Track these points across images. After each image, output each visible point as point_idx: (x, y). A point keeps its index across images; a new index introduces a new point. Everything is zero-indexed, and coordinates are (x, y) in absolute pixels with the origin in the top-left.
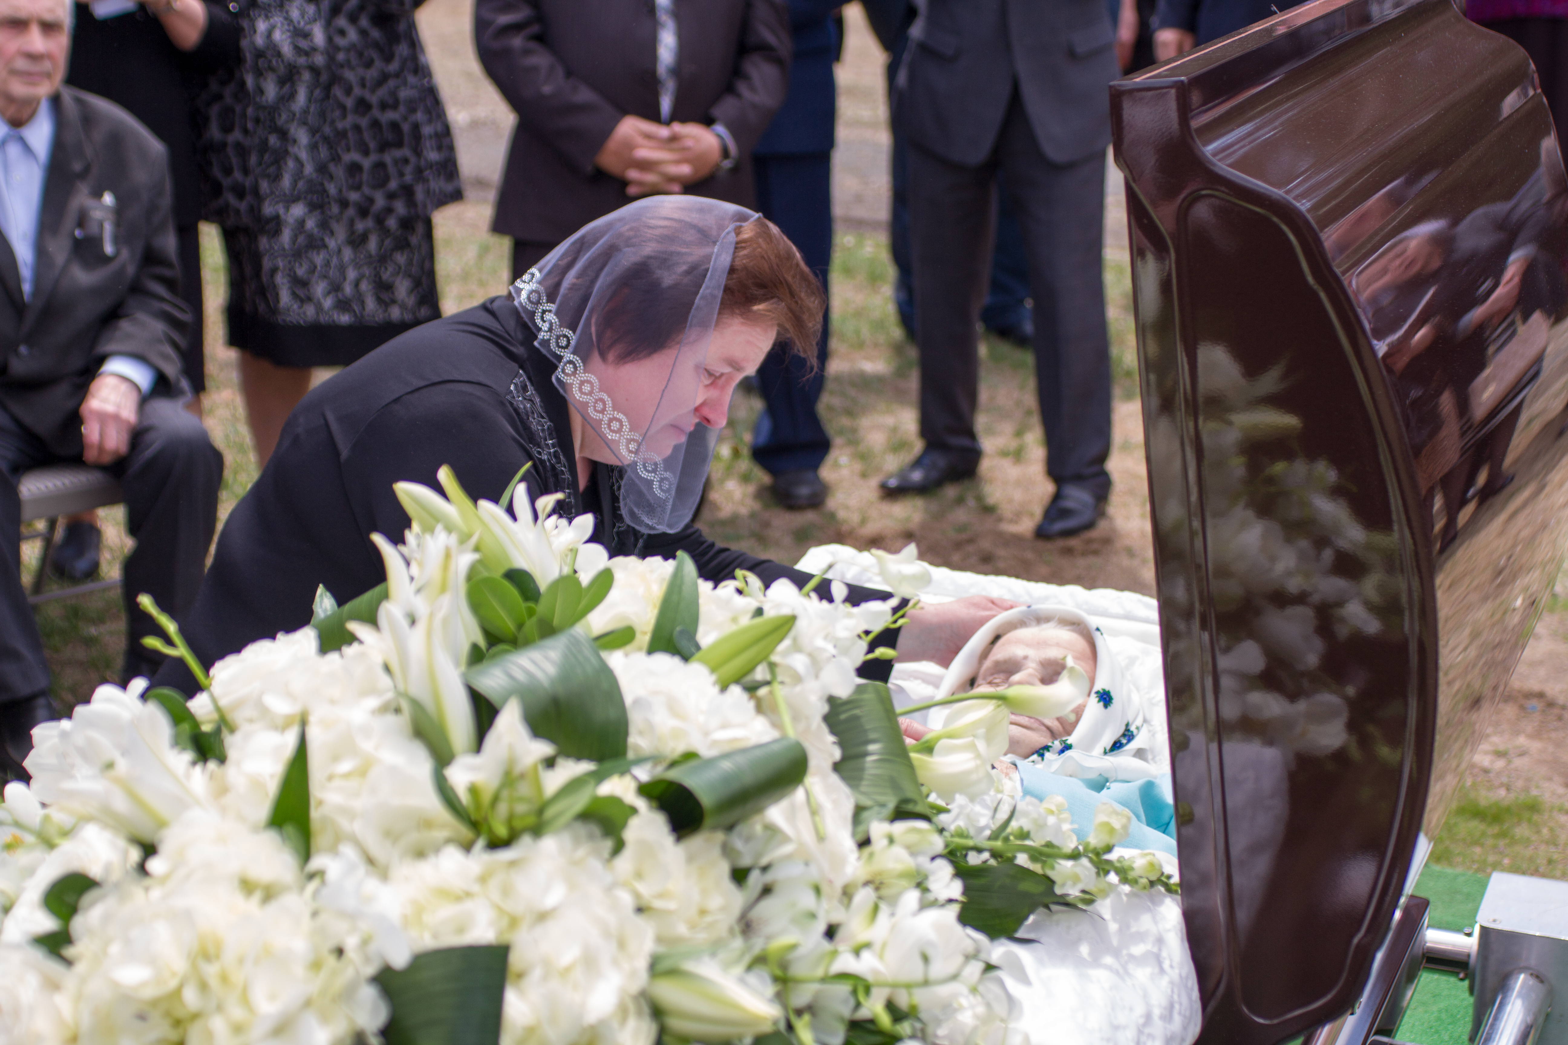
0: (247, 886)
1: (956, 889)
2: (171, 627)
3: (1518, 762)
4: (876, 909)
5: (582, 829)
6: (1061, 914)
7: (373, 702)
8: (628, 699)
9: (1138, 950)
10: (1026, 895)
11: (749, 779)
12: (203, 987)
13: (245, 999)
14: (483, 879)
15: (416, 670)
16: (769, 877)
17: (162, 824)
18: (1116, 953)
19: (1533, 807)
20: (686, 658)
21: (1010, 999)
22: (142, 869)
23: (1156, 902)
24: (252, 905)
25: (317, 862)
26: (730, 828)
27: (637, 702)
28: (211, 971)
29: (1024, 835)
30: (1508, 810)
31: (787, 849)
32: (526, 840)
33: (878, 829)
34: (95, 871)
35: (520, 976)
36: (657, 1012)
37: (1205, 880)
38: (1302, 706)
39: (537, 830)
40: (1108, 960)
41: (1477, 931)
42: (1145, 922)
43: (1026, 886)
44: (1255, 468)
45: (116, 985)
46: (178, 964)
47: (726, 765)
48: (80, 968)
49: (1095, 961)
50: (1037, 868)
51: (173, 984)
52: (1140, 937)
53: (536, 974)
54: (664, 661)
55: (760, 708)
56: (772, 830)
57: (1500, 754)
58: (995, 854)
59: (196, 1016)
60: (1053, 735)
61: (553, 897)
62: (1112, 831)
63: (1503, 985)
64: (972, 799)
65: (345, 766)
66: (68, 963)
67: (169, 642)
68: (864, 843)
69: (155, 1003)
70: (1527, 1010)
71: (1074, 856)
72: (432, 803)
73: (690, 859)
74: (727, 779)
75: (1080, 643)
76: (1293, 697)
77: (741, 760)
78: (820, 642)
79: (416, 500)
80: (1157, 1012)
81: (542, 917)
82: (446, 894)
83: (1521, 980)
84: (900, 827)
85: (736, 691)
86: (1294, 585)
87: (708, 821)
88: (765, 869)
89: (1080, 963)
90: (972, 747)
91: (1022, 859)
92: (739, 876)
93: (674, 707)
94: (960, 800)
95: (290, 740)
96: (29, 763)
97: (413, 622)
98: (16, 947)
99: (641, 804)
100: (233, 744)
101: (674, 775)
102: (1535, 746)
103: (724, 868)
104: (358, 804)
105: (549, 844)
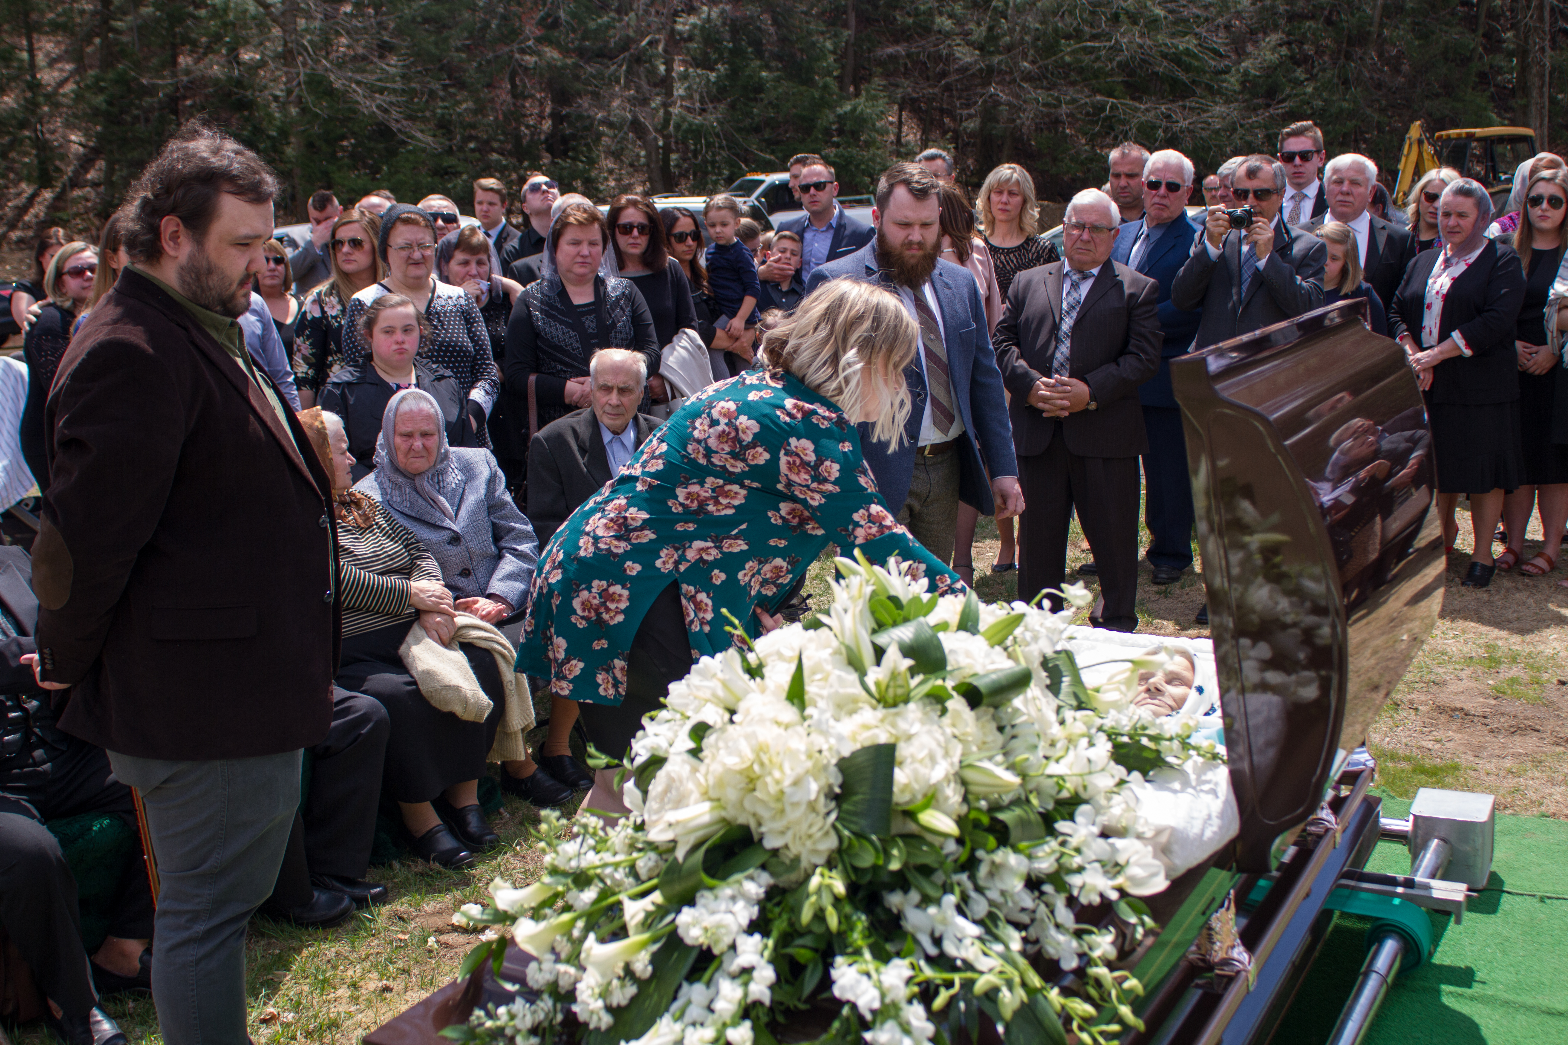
0: (778, 723)
1: (1109, 746)
2: (736, 622)
3: (1448, 745)
4: (1068, 749)
5: (927, 701)
6: (1167, 772)
7: (830, 651)
8: (946, 651)
9: (1206, 787)
10: (1147, 760)
11: (1004, 682)
12: (762, 764)
13: (781, 768)
14: (882, 721)
15: (848, 633)
16: (1015, 731)
17: (739, 700)
18: (1194, 788)
19: (1456, 768)
20: (974, 634)
21: (1137, 799)
22: (732, 721)
23: (1216, 767)
24: (781, 731)
25: (809, 711)
26: (996, 707)
27: (951, 651)
28: (765, 759)
29: (1144, 728)
30: (1441, 769)
31: (1023, 718)
32: (902, 706)
33: (1069, 714)
34: (711, 723)
35: (901, 763)
36: (964, 783)
37: (1241, 758)
38: (1293, 677)
39: (906, 701)
40: (1190, 790)
41: (1411, 818)
42: (1209, 776)
43: (1146, 754)
44: (1266, 559)
45: (724, 765)
46: (749, 755)
47: (994, 677)
48: (707, 761)
49: (1182, 791)
50: (1151, 745)
51: (748, 764)
52: (1208, 782)
53: (909, 760)
54: (963, 634)
55: (1010, 656)
56: (1016, 711)
57: (1438, 741)
58: (1131, 738)
59: (758, 778)
60: (1172, 709)
61: (916, 728)
62: (1189, 727)
63: (1424, 846)
64: (1119, 712)
65: (818, 676)
66: (701, 760)
67: (735, 628)
68: (1062, 722)
69: (741, 772)
70: (1437, 857)
71: (1171, 739)
72: (858, 690)
73: (978, 719)
74: (994, 682)
75: (1186, 662)
76: (1288, 673)
77: (1000, 674)
78: (1037, 628)
79: (844, 565)
80: (1214, 814)
81: (909, 738)
82: (867, 727)
83: (1435, 842)
84: (1079, 714)
85: (998, 649)
86: (1289, 619)
87: (985, 701)
88: (1013, 726)
89: (1175, 792)
90: (1119, 690)
91: (1145, 741)
92: (1001, 729)
93: (968, 654)
94: (1113, 712)
95: (793, 667)
96: (667, 701)
97: (846, 611)
98: (680, 754)
99: (954, 694)
100: (766, 671)
101: (969, 680)
102: (1457, 736)
103: (994, 726)
104: (825, 692)
105: (912, 706)
